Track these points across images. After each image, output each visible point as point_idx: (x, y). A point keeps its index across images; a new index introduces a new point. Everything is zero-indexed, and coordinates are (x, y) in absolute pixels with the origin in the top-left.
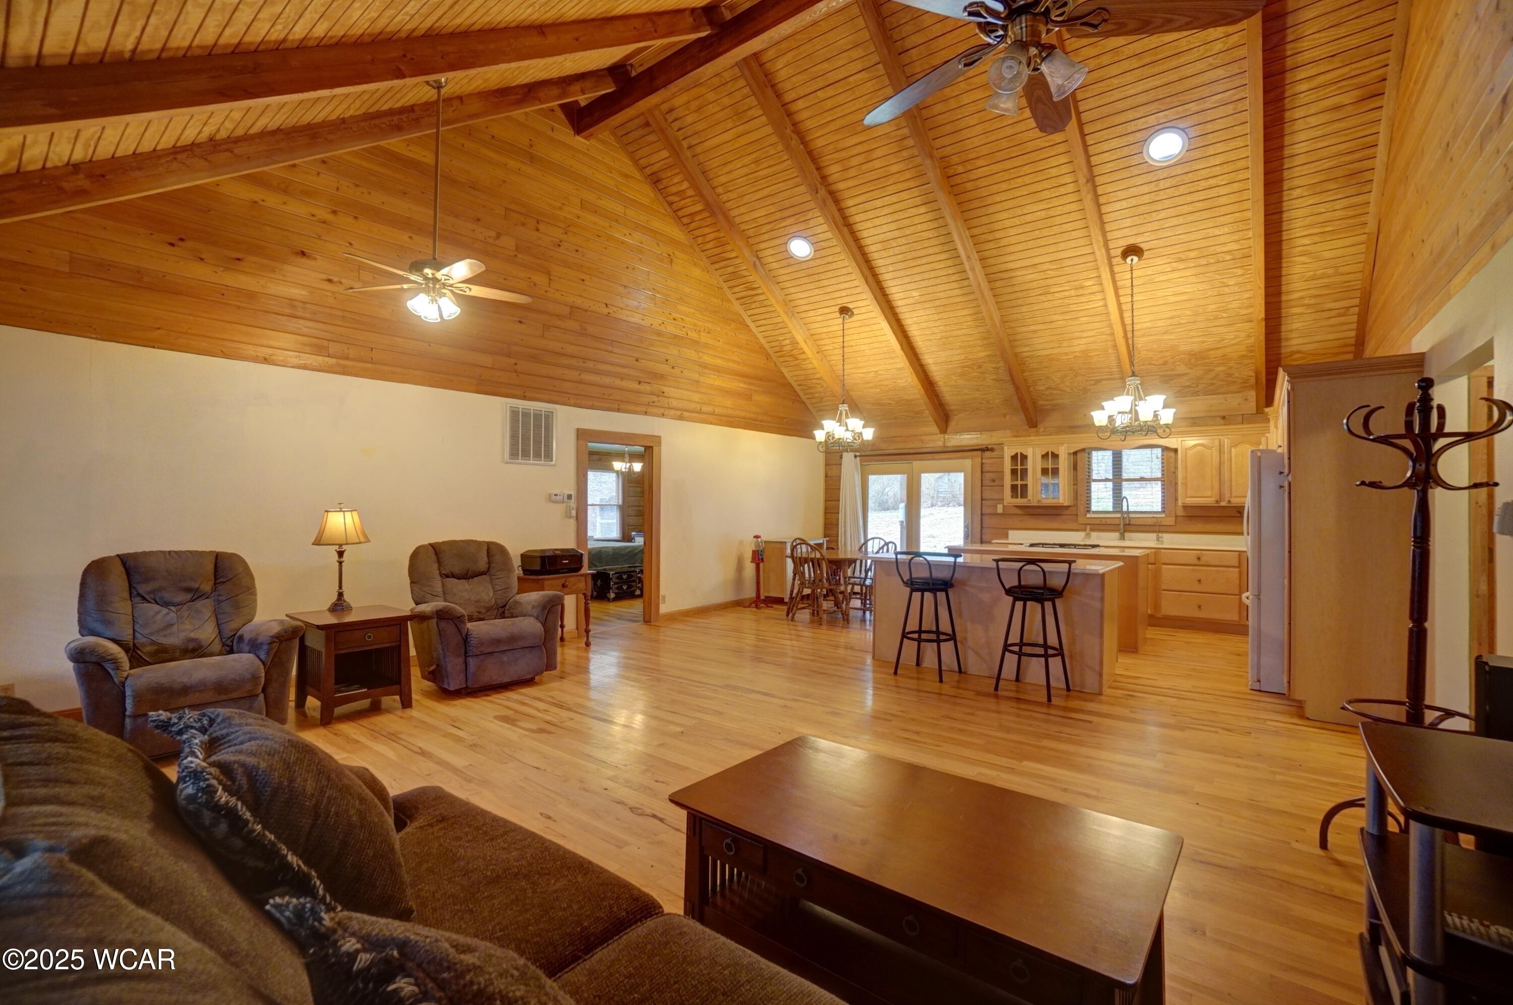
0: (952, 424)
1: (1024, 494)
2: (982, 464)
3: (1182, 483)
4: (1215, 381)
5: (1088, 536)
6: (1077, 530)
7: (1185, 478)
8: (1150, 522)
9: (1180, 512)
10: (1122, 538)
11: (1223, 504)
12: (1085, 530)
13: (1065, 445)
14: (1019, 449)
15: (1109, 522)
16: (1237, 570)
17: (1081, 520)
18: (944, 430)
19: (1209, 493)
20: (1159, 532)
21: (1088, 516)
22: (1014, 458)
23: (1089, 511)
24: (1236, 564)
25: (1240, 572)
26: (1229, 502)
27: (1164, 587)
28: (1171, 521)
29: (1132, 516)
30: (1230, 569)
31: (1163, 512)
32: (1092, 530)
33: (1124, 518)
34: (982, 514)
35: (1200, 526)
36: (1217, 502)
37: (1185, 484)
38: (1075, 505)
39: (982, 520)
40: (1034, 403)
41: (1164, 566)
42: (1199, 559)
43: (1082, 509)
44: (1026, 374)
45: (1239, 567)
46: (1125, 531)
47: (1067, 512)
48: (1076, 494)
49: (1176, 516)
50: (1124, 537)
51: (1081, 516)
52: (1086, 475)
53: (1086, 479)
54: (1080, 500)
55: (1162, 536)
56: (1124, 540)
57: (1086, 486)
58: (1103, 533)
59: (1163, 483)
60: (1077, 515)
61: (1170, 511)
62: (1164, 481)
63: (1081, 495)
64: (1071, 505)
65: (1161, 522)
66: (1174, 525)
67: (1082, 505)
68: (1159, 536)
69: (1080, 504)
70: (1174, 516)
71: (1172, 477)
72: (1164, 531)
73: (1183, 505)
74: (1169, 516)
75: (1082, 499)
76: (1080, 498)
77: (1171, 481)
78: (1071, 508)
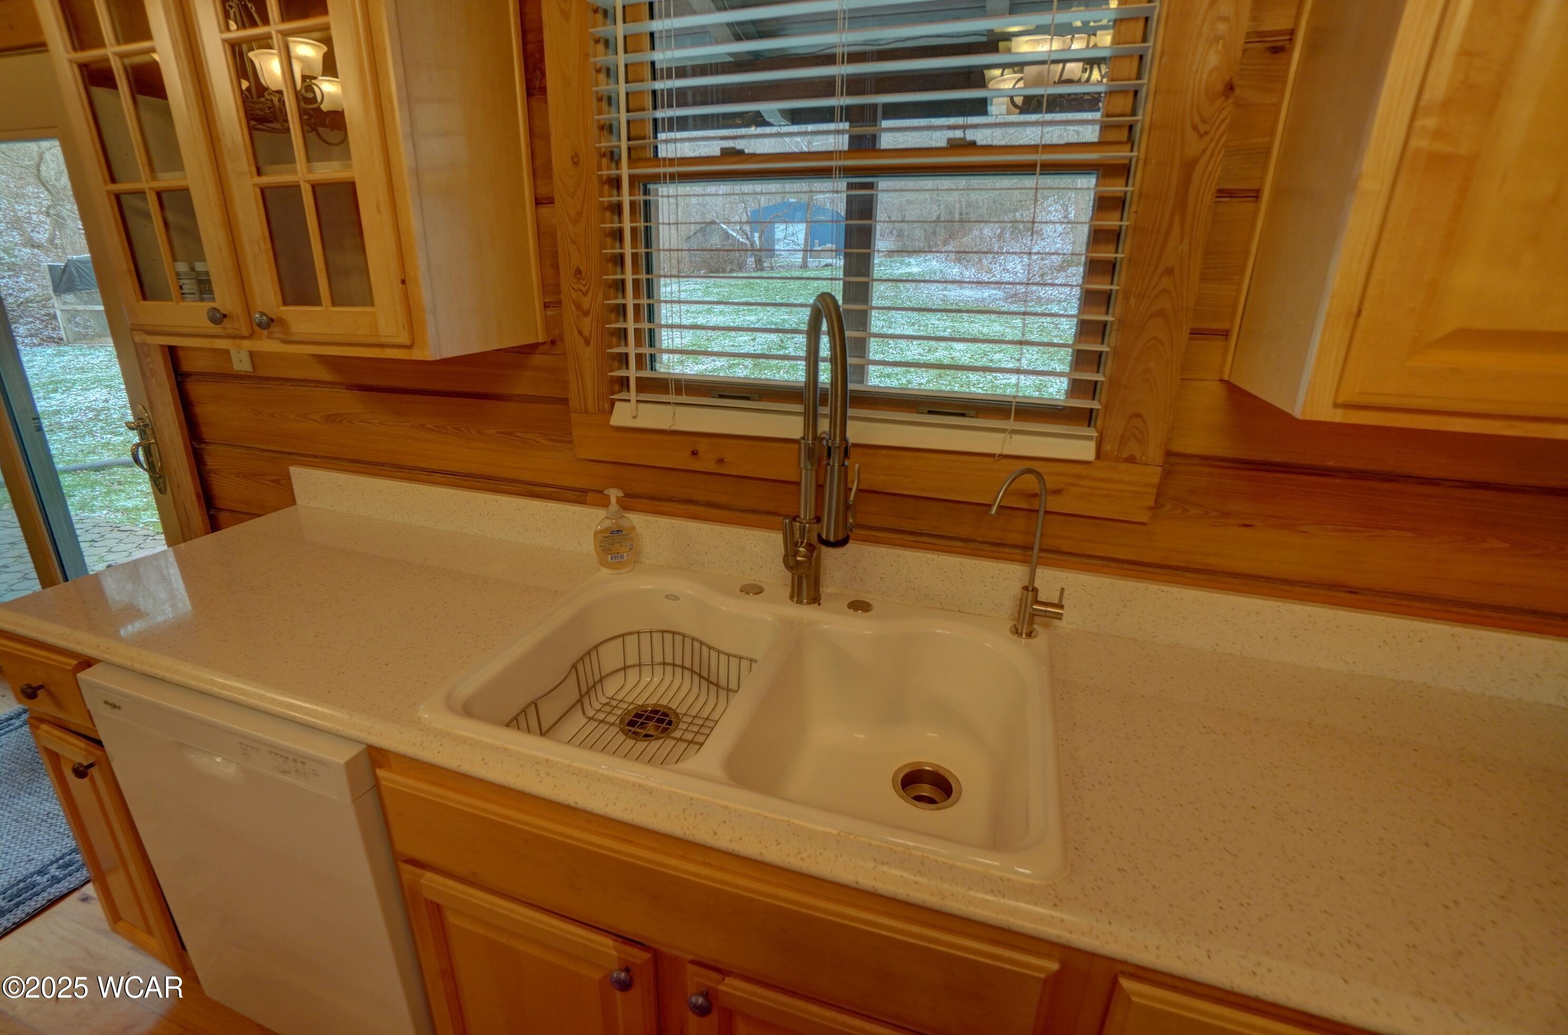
10: (806, 582)
17: (590, 439)
20: (1046, 555)
21: (625, 413)
23: (629, 384)
28: (1124, 490)
31: (1079, 414)
32: (651, 498)
38: (556, 343)
43: (586, 364)
47: (521, 384)
48: (556, 267)
49: (1169, 454)
50: (816, 584)
51: (586, 412)
52: (602, 128)
53: (604, 155)
54: (578, 306)
55: (1056, 601)
56: (815, 599)
57: (605, 209)
58: (705, 527)
59: (1116, 188)
60: (565, 401)
61: (1137, 415)
62: (1123, 170)
63: (578, 271)
64: (532, 341)
65: (1057, 492)
66: (1144, 517)
67: (587, 342)
68: (1042, 597)
69: (580, 333)
70: (1154, 453)
71: (1202, 128)
72: (1066, 549)
73: (1338, 416)
74: (1126, 454)
75: (586, 302)
76: (574, 294)
77: (1189, 166)
78: (537, 359)
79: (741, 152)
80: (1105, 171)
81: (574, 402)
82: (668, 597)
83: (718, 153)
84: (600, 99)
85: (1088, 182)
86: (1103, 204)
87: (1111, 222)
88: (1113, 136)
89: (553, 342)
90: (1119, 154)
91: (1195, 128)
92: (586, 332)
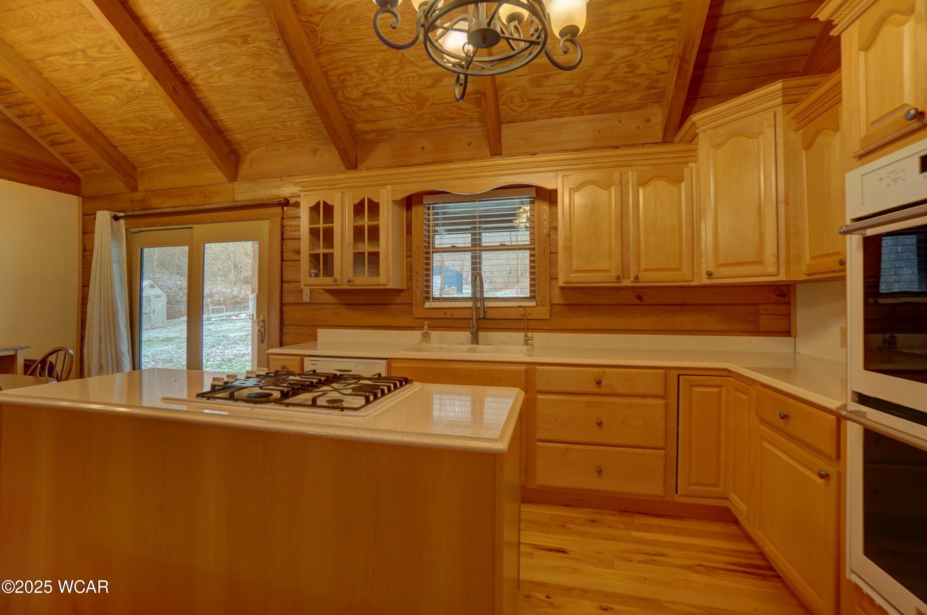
0: (245, 168)
1: (329, 270)
2: (283, 227)
3: (565, 248)
4: (609, 83)
5: (426, 337)
6: (412, 328)
7: (569, 239)
8: (514, 314)
9: (557, 298)
10: (475, 340)
11: (626, 283)
12: (421, 328)
13: (389, 187)
14: (321, 197)
15: (457, 314)
16: (661, 402)
17: (417, 312)
18: (233, 176)
19: (605, 265)
20: (529, 330)
21: (427, 305)
22: (315, 209)
23: (428, 298)
24: (661, 392)
25: (666, 406)
26: (637, 278)
27: (540, 434)
28: (543, 313)
29: (488, 304)
30: (650, 401)
31: (532, 298)
32: (433, 327)
33: (477, 309)
34: (282, 305)
35: (584, 320)
36: (618, 278)
37: (568, 249)
38: (409, 289)
39: (282, 312)
40: (351, 127)
41: (540, 396)
42: (599, 383)
43: (418, 293)
44: (324, 59)
45: (664, 397)
46: (479, 329)
47: (398, 300)
48: (411, 271)
49: (551, 304)
50: (477, 339)
51: (417, 305)
52: (424, 241)
53: (424, 247)
54: (416, 280)
55: (531, 336)
56: (477, 344)
57: (424, 258)
58: (448, 332)
59: (533, 252)
60: (411, 304)
61: (544, 296)
62: (533, 249)
63: (417, 272)
64: (404, 289)
65: (530, 314)
66: (549, 318)
67: (418, 288)
68: (528, 336)
69: (417, 286)
70: (548, 304)
71: (545, 242)
72: (534, 328)
73: (564, 285)
74: (542, 304)
75: (419, 279)
76: (416, 277)
77: (544, 249)
78: (403, 294)
79: (456, 247)
80: (531, 249)
81: (414, 303)
82: (440, 348)
83: (450, 247)
84: (424, 235)
85: (528, 251)
86: (531, 255)
87: (533, 258)
88: (532, 243)
89: (408, 289)
90: (533, 246)
91: (544, 242)
92: (418, 286)
